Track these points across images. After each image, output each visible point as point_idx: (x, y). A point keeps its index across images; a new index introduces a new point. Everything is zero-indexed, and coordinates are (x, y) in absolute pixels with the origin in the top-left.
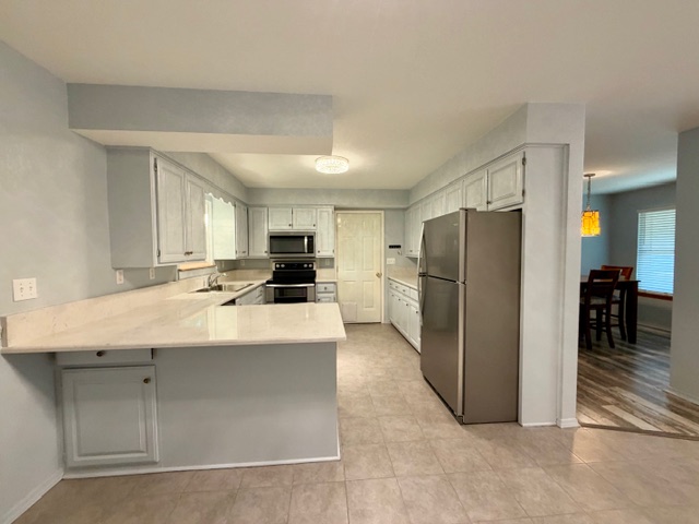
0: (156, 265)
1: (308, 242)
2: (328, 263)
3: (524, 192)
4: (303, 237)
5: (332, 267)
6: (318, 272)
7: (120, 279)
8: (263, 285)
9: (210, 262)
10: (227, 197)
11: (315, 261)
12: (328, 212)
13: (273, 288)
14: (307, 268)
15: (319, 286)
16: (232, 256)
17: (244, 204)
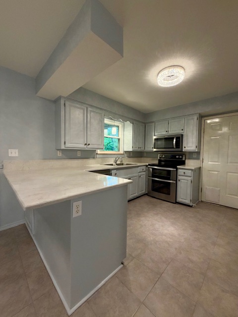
0: (63, 147)
1: (176, 141)
2: (195, 156)
4: (173, 139)
5: (198, 158)
6: (187, 161)
7: (59, 154)
8: (147, 166)
9: (121, 152)
10: (125, 119)
11: (183, 154)
12: (193, 119)
13: (153, 169)
14: (179, 158)
15: (179, 171)
16: (131, 149)
17: (142, 122)
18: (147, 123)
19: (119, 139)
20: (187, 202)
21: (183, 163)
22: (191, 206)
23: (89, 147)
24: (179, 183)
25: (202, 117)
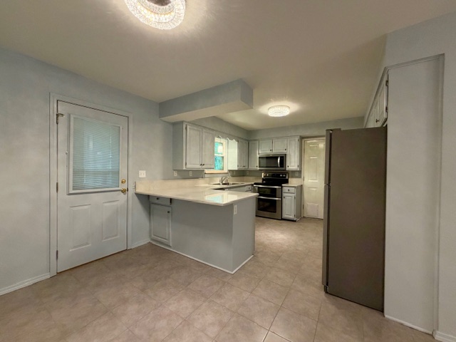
0: (184, 168)
1: (280, 160)
2: (297, 174)
3: (387, 109)
4: (277, 158)
5: (300, 177)
6: (290, 180)
7: (176, 174)
8: (252, 185)
9: (226, 171)
10: (231, 137)
11: (286, 173)
12: (295, 140)
13: (259, 188)
14: (283, 177)
15: (284, 188)
16: (236, 168)
17: (246, 140)
18: (251, 140)
19: (223, 157)
20: (292, 217)
21: (287, 182)
22: (295, 221)
23: (204, 167)
24: (284, 200)
25: (302, 138)
